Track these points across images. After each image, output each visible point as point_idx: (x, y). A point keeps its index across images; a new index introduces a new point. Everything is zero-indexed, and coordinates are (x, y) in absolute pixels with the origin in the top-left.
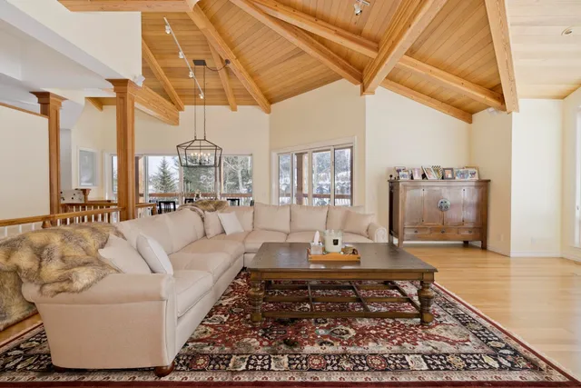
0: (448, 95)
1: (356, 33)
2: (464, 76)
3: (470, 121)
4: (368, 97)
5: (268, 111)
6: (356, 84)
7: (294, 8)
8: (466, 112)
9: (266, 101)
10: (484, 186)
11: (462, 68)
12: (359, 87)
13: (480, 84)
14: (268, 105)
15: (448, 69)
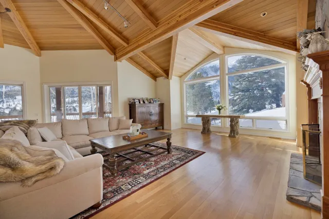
0: (150, 69)
1: (119, 33)
2: (157, 64)
3: (156, 80)
4: (118, 63)
5: (39, 55)
6: (112, 55)
7: (85, 5)
8: (154, 76)
9: (38, 48)
10: (162, 106)
11: (158, 61)
12: (113, 57)
13: (161, 68)
14: (39, 50)
15: (153, 60)
